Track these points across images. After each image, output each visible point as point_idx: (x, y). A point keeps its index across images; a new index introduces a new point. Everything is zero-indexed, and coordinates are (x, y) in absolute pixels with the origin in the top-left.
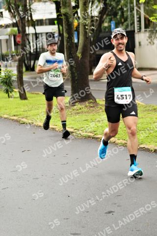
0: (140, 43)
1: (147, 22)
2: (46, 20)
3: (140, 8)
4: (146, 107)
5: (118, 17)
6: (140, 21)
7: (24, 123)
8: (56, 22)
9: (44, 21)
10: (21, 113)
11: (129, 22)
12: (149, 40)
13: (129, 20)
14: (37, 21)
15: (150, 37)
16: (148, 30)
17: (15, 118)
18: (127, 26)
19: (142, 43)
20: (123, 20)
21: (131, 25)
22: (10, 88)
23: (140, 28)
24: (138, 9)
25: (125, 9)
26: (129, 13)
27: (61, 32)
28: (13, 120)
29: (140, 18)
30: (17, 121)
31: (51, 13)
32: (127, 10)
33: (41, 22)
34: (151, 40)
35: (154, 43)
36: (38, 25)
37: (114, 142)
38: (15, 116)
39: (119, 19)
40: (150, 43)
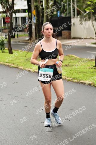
0: (74, 24)
1: (78, 12)
2: (21, 10)
3: (74, 4)
4: (80, 59)
5: (61, 9)
6: (74, 11)
7: (12, 67)
8: (27, 11)
9: (20, 11)
10: (10, 61)
11: (68, 12)
12: (80, 22)
13: (68, 11)
14: (17, 10)
15: (80, 20)
16: (79, 16)
17: (7, 64)
18: (67, 14)
19: (75, 24)
20: (65, 11)
21: (69, 13)
22: (3, 47)
23: (74, 16)
24: (73, 5)
25: (65, 5)
26: (68, 7)
27: (30, 17)
28: (6, 65)
29: (74, 10)
30: (8, 66)
31: (25, 6)
32: (67, 5)
33: (18, 11)
34: (81, 22)
35: (82, 24)
36: (17, 13)
37: (65, 79)
38: (7, 63)
39: (62, 10)
40: (81, 23)
